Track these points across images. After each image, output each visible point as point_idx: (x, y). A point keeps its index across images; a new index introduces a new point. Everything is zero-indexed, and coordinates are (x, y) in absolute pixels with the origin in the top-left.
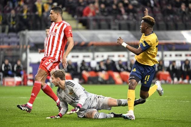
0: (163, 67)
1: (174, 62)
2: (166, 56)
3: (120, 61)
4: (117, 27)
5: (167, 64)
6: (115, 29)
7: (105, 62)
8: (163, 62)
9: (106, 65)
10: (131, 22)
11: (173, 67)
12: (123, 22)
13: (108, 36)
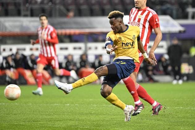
0: (86, 63)
1: (101, 56)
2: (90, 48)
3: (32, 55)
4: (29, 13)
5: (91, 58)
6: (26, 16)
7: (13, 57)
8: (87, 57)
9: (15, 60)
10: (47, 7)
11: (100, 62)
12: (35, 7)
13: (18, 24)
